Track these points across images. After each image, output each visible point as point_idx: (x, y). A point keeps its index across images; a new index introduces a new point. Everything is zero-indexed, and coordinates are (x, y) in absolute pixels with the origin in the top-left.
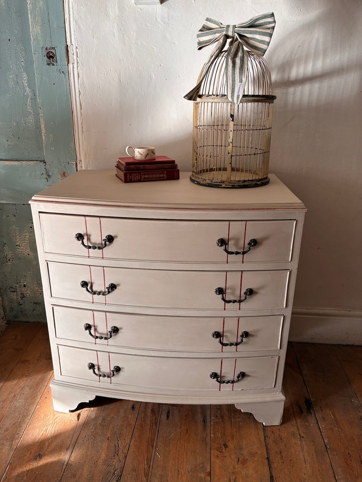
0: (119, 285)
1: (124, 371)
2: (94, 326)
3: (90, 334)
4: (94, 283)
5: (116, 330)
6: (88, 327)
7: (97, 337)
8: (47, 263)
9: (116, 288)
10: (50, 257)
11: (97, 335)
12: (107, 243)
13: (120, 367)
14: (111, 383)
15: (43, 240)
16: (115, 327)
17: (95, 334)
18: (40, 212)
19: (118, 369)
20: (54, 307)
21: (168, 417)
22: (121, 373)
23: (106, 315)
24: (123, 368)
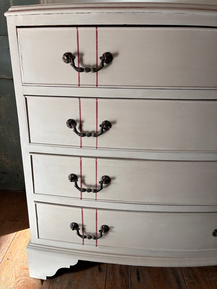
0: (115, 122)
1: (113, 232)
2: (81, 176)
3: (76, 186)
4: (83, 121)
5: (107, 180)
6: (74, 178)
7: (84, 190)
8: (26, 99)
9: (111, 127)
10: (29, 91)
11: (84, 187)
12: (105, 64)
13: (109, 226)
14: (96, 246)
15: (20, 66)
16: (106, 177)
17: (81, 186)
18: (17, 27)
19: (106, 229)
20: (32, 155)
21: (139, 279)
22: (110, 233)
23: (96, 162)
24: (113, 227)
